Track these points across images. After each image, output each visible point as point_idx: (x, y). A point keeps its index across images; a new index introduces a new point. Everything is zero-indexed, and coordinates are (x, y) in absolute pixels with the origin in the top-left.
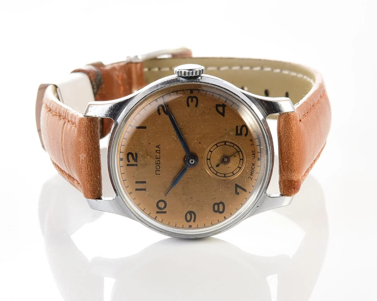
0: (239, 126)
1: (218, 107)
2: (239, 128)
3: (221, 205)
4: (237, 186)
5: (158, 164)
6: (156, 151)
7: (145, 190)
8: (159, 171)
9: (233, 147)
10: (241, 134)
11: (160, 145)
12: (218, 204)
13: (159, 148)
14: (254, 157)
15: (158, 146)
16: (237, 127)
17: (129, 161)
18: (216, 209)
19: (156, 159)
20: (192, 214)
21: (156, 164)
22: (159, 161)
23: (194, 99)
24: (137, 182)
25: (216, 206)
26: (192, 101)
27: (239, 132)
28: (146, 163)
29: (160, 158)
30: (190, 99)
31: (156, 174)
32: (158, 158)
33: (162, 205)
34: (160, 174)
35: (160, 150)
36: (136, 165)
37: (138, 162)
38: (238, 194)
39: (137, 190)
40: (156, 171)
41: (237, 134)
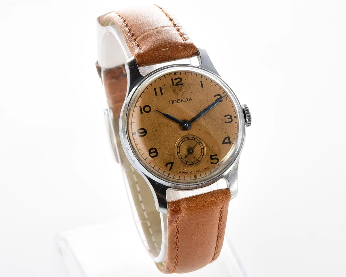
0: (217, 156)
1: (228, 139)
2: (216, 157)
3: (155, 154)
4: (172, 163)
5: (178, 101)
6: (187, 98)
7: (156, 95)
8: (173, 103)
9: (201, 155)
10: (212, 159)
11: (192, 100)
12: (156, 151)
13: (190, 100)
14: (197, 172)
15: (191, 99)
16: (216, 155)
17: (175, 80)
18: (152, 151)
19: (181, 99)
20: (144, 134)
21: (177, 100)
22: (179, 102)
23: (230, 120)
24: (160, 88)
25: (154, 150)
26: (228, 119)
27: (213, 157)
28: (176, 92)
29: (182, 102)
30: (230, 117)
31: (170, 101)
32: (182, 100)
33: (147, 109)
34: (170, 104)
35: (188, 101)
36: (173, 85)
37: (176, 86)
38: (166, 166)
39: (155, 89)
40: (172, 101)
41: (211, 156)
